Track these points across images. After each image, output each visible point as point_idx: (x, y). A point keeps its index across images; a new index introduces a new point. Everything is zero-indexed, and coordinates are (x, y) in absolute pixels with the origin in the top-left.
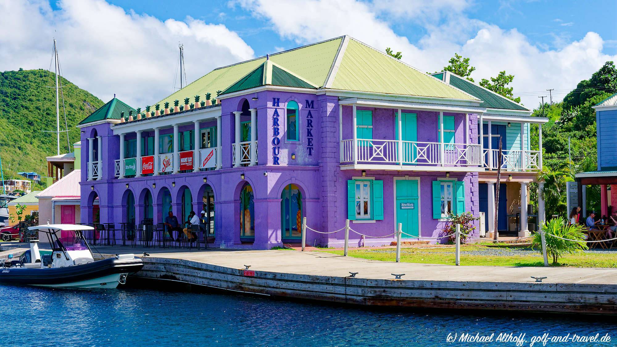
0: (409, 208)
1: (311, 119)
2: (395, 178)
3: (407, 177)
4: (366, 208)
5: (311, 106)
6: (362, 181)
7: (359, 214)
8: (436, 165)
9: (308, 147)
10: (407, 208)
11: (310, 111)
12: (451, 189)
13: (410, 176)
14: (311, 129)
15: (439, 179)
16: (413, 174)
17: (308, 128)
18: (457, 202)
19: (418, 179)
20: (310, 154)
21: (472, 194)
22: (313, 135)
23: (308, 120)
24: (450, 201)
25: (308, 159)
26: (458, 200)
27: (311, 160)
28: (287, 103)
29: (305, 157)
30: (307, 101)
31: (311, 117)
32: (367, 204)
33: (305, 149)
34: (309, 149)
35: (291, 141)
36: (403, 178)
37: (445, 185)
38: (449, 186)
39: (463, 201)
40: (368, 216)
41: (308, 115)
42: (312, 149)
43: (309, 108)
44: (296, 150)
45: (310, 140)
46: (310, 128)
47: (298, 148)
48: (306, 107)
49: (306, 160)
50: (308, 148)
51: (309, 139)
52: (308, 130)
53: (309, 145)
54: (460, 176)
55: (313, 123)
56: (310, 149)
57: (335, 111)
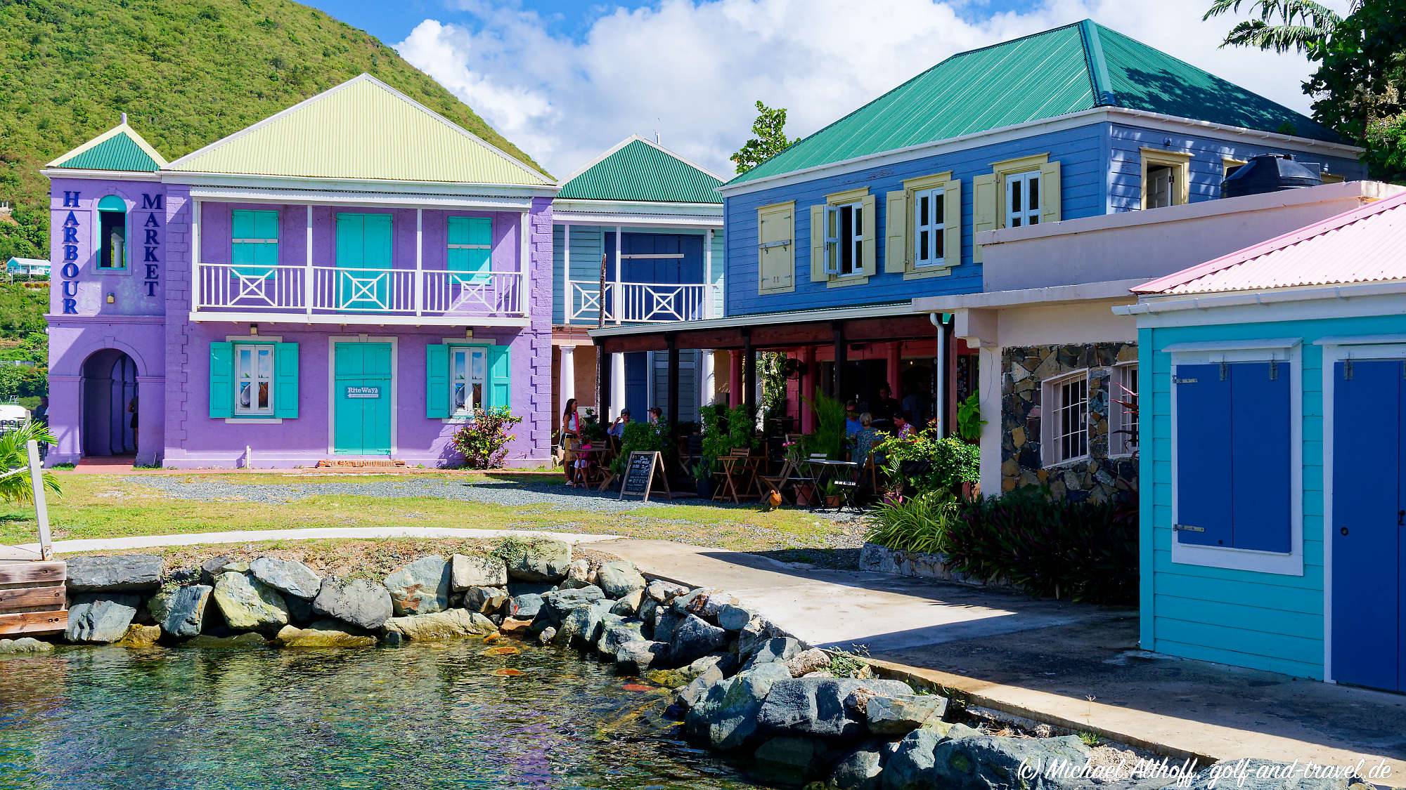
0: (366, 396)
1: (156, 228)
2: (332, 340)
3: (363, 338)
4: (264, 395)
5: (155, 205)
6: (255, 344)
7: (248, 405)
8: (441, 315)
9: (147, 280)
10: (362, 396)
11: (152, 216)
12: (483, 361)
13: (370, 334)
14: (154, 248)
15: (446, 341)
16: (380, 331)
17: (147, 245)
18: (493, 385)
19: (394, 341)
20: (151, 293)
21: (534, 370)
22: (158, 258)
23: (148, 232)
24: (480, 385)
25: (146, 303)
26: (493, 382)
27: (154, 305)
28: (97, 200)
29: (141, 298)
30: (146, 197)
31: (156, 224)
32: (267, 388)
33: (141, 285)
34: (148, 284)
35: (105, 270)
36: (355, 339)
37: (468, 353)
38: (478, 355)
39: (507, 385)
40: (268, 410)
41: (149, 221)
42: (155, 284)
43: (151, 207)
44: (118, 287)
45: (152, 267)
46: (154, 245)
47: (122, 284)
48: (144, 207)
49: (143, 304)
50: (146, 283)
51: (149, 267)
52: (147, 249)
53: (149, 276)
54: (505, 336)
55: (158, 235)
56: (151, 284)
57: (186, 212)
